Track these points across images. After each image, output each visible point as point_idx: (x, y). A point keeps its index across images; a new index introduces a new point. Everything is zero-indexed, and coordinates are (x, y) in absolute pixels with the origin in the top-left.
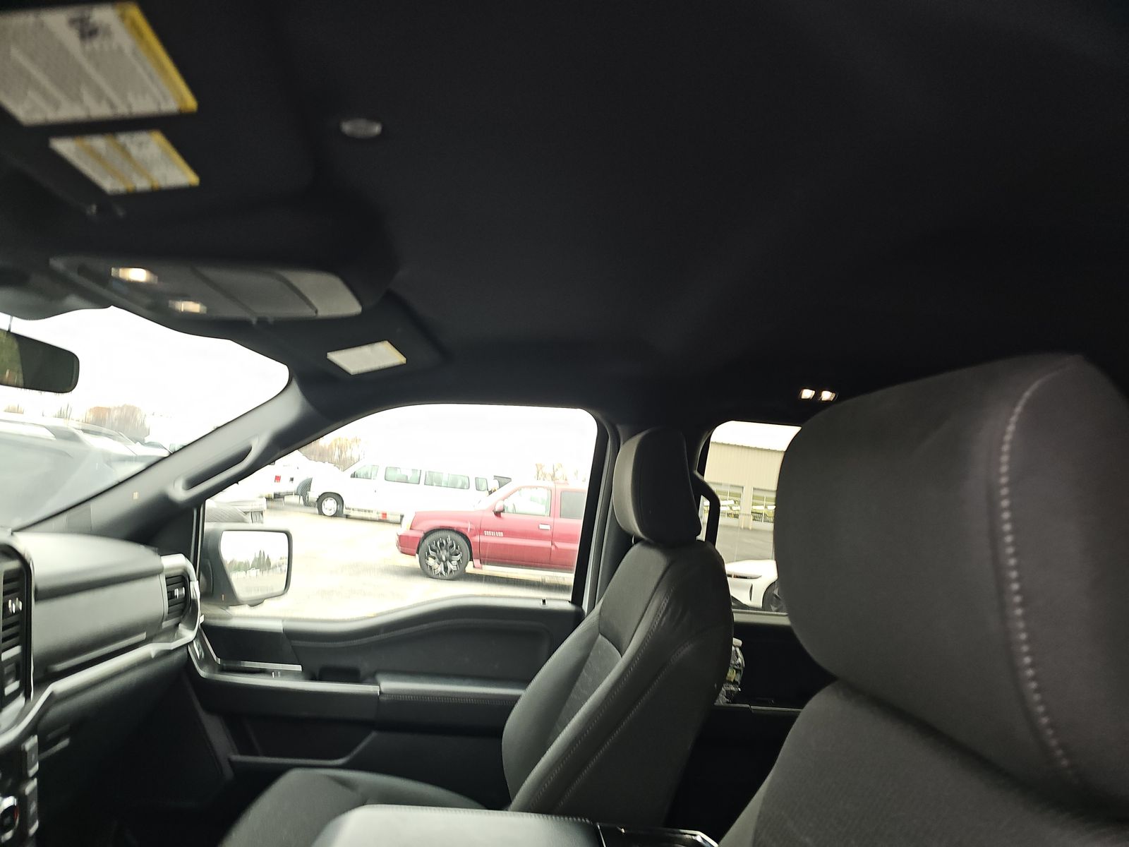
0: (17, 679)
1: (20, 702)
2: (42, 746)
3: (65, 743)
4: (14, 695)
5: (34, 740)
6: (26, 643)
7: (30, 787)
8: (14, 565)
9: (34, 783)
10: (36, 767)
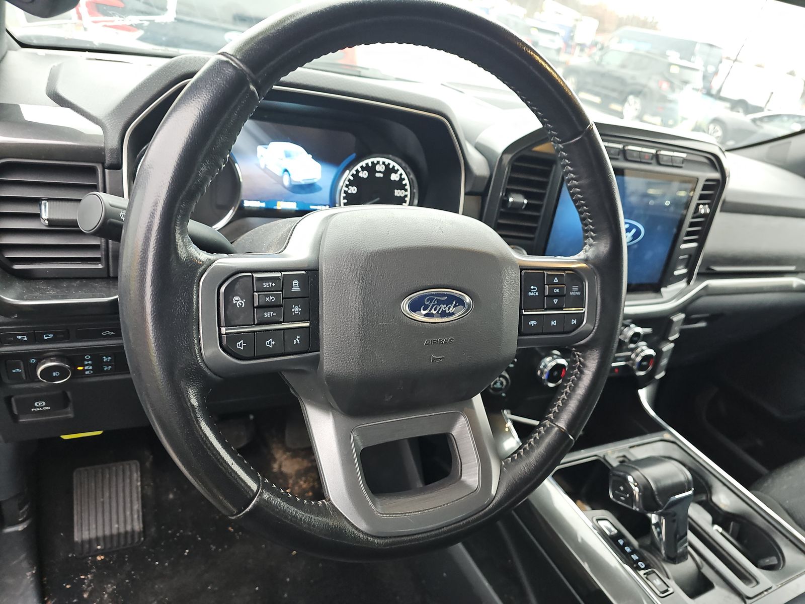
0: (686, 267)
1: (682, 284)
2: (686, 321)
3: (702, 324)
4: (680, 278)
5: (682, 316)
6: (702, 242)
7: (668, 347)
8: (716, 175)
9: (672, 345)
10: (677, 336)
